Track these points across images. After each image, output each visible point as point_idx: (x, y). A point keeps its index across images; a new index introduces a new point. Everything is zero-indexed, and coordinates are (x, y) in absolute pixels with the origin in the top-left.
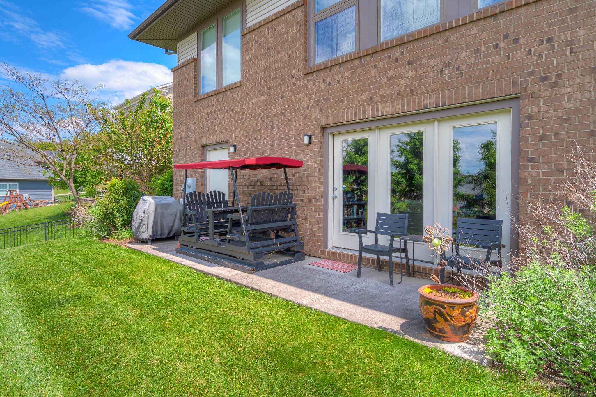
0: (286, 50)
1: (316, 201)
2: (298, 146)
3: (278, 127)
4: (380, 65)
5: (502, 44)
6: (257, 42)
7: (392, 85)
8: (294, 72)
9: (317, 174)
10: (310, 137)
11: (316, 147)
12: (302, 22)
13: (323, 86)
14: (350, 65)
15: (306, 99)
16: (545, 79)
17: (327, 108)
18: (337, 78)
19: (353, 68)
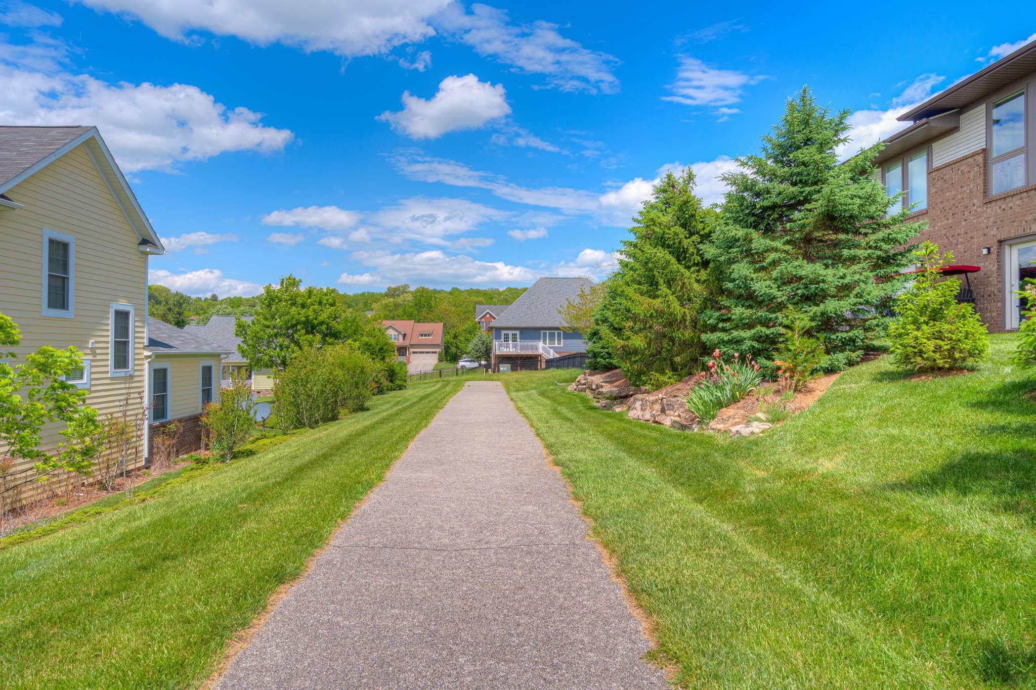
0: (969, 185)
1: (995, 295)
2: (979, 256)
3: (962, 243)
6: (942, 178)
8: (975, 201)
9: (995, 275)
10: (989, 249)
11: (994, 256)
12: (982, 165)
13: (999, 211)
14: (1019, 196)
15: (985, 221)
17: (1003, 227)
18: (1010, 205)
19: (1021, 199)
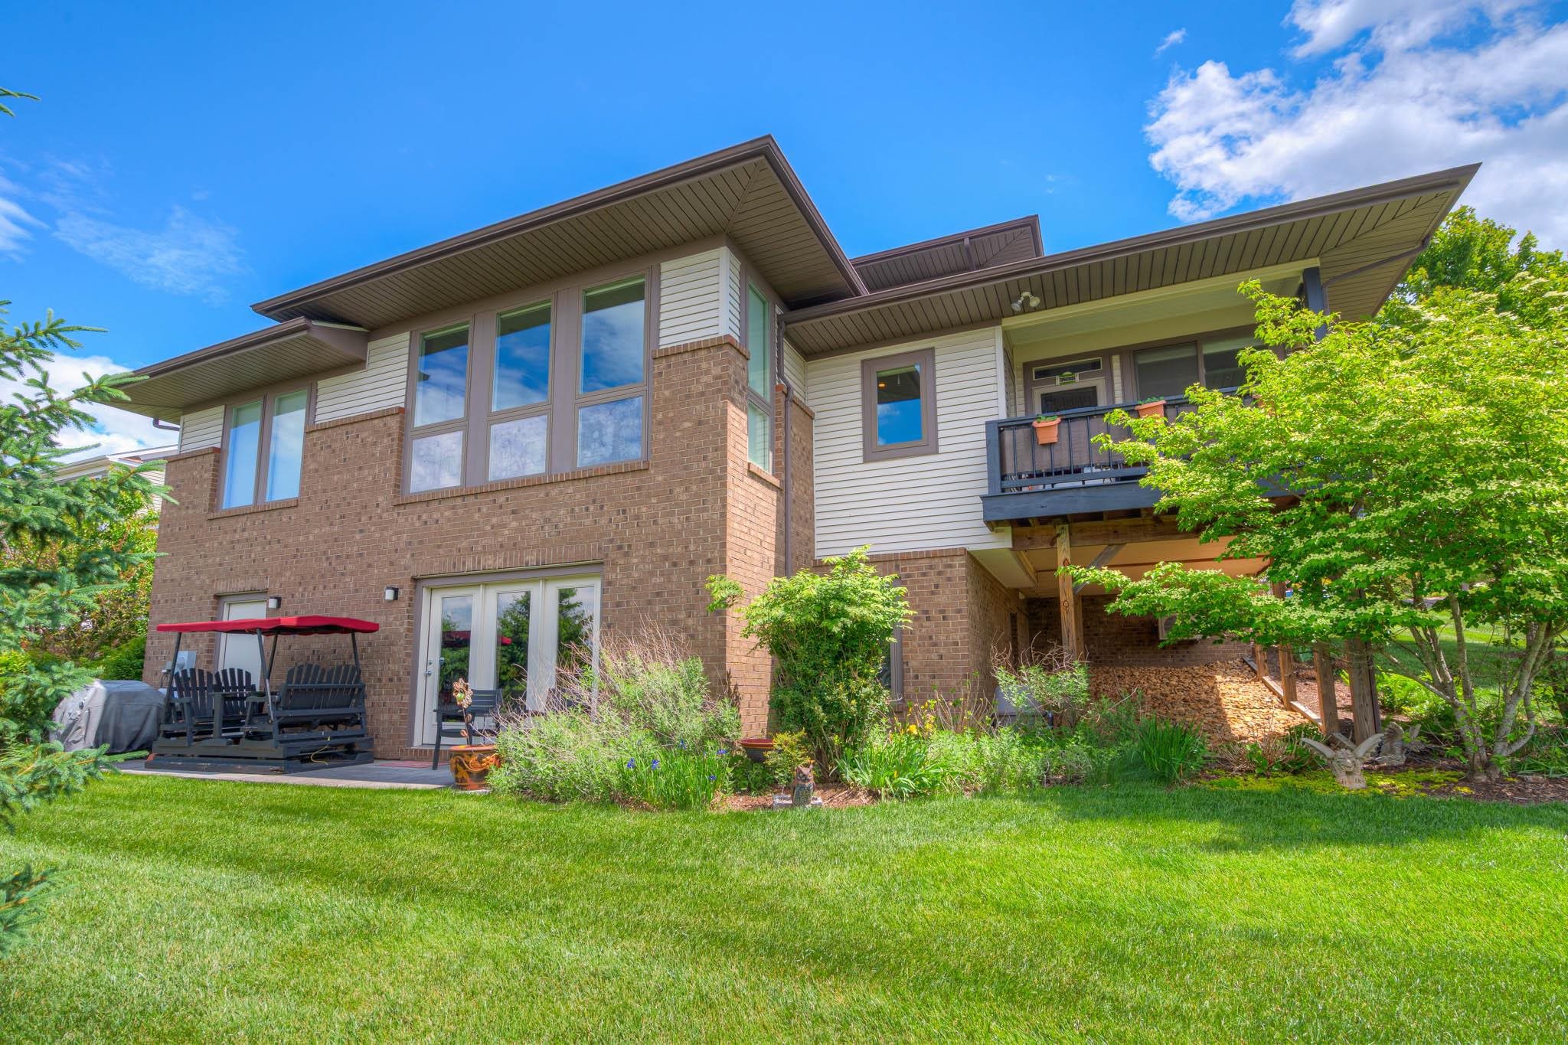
0: (371, 467)
1: (399, 679)
2: (378, 602)
3: (352, 574)
4: (484, 510)
5: (591, 508)
6: (330, 446)
7: (495, 534)
8: (380, 499)
9: (402, 642)
10: (396, 591)
11: (403, 605)
12: (396, 436)
13: (417, 524)
14: (451, 503)
15: (394, 539)
16: (620, 548)
17: (421, 554)
18: (435, 516)
19: (454, 507)
